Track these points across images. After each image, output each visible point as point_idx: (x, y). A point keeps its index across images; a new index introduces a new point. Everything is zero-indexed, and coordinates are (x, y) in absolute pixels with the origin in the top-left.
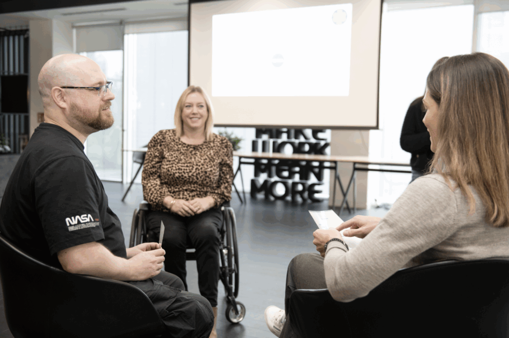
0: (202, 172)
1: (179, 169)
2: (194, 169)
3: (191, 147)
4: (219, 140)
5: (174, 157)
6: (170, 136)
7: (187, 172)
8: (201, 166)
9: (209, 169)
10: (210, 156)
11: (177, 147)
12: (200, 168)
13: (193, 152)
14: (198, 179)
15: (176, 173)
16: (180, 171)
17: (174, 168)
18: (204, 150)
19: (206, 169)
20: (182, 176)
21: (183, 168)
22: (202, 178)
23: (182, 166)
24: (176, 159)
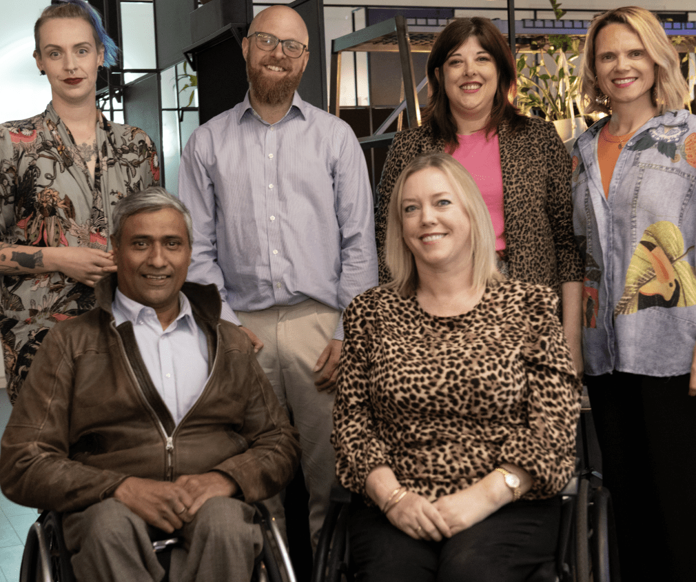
0: (464, 381)
1: (402, 380)
2: (443, 375)
3: (443, 324)
4: (518, 298)
5: (394, 352)
6: (390, 302)
7: (424, 387)
8: (463, 367)
9: (487, 374)
10: (490, 340)
11: (406, 326)
12: (458, 372)
13: (448, 336)
14: (455, 402)
15: (396, 391)
16: (406, 386)
17: (391, 380)
18: (477, 325)
19: (477, 372)
20: (413, 397)
21: (412, 376)
22: (467, 398)
23: (410, 372)
24: (398, 357)
